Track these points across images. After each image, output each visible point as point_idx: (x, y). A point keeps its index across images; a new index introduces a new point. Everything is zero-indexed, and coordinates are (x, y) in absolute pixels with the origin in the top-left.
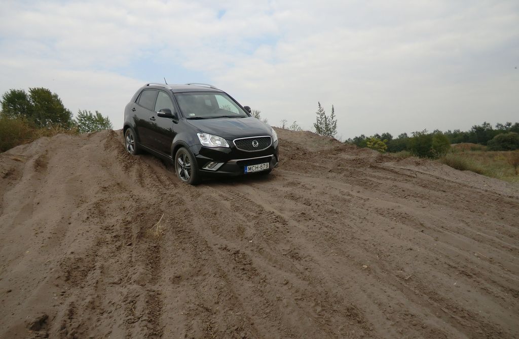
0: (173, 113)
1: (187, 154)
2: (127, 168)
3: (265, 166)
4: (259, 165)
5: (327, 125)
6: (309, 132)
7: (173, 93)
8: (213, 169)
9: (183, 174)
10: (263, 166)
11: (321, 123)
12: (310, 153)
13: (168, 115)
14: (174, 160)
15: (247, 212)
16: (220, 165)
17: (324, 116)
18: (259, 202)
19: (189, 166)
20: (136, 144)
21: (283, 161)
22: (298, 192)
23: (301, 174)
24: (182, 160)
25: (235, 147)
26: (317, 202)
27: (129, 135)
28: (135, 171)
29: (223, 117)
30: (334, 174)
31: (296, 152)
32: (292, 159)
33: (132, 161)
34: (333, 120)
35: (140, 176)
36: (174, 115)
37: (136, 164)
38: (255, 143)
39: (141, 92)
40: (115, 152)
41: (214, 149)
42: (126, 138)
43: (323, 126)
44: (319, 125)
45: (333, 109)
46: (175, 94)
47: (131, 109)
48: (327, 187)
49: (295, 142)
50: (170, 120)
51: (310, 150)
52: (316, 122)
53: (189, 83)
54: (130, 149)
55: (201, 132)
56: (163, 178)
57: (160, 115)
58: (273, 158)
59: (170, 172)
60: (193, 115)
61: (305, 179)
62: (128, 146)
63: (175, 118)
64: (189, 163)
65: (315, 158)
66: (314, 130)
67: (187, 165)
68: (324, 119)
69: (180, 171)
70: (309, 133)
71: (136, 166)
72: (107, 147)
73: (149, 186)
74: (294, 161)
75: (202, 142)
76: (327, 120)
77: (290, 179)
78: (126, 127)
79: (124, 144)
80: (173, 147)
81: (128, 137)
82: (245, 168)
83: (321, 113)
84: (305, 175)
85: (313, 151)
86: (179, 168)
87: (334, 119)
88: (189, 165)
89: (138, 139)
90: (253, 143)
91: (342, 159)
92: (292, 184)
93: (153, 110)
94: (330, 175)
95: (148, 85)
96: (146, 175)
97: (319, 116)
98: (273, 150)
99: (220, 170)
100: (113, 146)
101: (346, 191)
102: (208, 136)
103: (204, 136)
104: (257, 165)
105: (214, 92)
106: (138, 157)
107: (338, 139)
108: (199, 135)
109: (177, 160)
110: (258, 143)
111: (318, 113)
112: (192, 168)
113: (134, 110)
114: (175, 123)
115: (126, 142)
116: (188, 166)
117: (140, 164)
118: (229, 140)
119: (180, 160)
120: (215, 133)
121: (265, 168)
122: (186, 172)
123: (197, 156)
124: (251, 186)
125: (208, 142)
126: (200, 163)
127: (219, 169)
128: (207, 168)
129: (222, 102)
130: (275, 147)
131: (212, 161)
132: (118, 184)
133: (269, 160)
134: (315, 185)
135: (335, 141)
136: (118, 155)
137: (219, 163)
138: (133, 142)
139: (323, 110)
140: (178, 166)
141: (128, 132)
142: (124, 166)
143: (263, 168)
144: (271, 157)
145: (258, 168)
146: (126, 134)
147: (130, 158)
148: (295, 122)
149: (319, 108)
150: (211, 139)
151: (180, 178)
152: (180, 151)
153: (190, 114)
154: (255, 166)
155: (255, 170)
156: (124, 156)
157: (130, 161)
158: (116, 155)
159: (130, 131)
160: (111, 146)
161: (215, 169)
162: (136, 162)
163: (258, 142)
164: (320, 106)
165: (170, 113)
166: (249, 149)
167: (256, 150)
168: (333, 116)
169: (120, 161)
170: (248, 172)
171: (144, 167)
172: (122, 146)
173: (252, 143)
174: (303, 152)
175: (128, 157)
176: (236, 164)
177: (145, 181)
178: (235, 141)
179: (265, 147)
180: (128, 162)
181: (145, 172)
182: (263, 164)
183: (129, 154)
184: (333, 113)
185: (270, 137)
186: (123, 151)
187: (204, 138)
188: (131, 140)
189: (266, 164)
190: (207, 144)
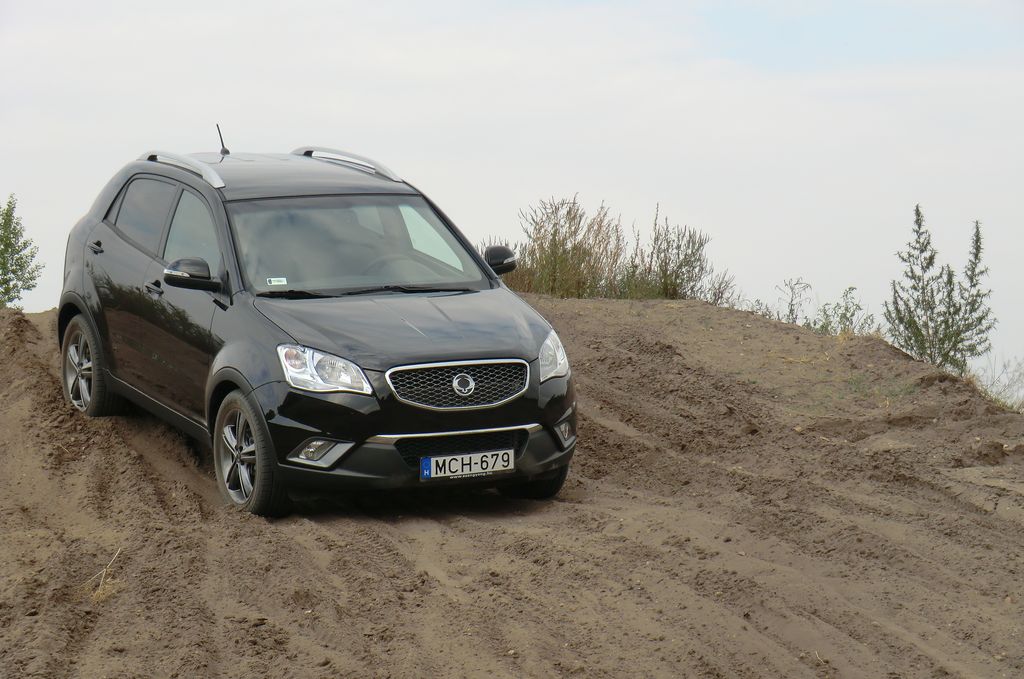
0: (215, 274)
1: (246, 415)
2: (60, 462)
3: (497, 462)
4: (476, 457)
7: (225, 202)
8: (322, 464)
9: (235, 483)
10: (491, 461)
13: (199, 282)
14: (212, 432)
16: (342, 449)
19: (252, 453)
20: (101, 375)
24: (234, 430)
25: (391, 395)
27: (76, 341)
28: (87, 470)
29: (386, 290)
33: (83, 438)
34: (975, 291)
35: (102, 488)
36: (219, 281)
37: (95, 451)
38: (464, 383)
39: (128, 181)
40: (24, 406)
41: (326, 398)
42: (66, 350)
45: (978, 240)
46: (228, 205)
47: (89, 245)
50: (205, 298)
54: (77, 396)
55: (290, 341)
57: (172, 281)
58: (532, 436)
60: (279, 282)
62: (71, 382)
63: (220, 290)
64: (252, 442)
67: (246, 449)
69: (227, 468)
71: (94, 457)
73: (121, 517)
75: (291, 373)
78: (69, 310)
79: (59, 375)
80: (210, 387)
81: (72, 350)
82: (423, 463)
86: (226, 457)
87: (981, 287)
88: (252, 448)
89: (107, 359)
90: (455, 383)
93: (160, 257)
95: (153, 158)
96: (123, 484)
99: (342, 468)
100: (17, 383)
102: (309, 356)
103: (297, 357)
104: (466, 458)
106: (104, 423)
108: (282, 351)
109: (221, 432)
110: (472, 385)
111: (908, 259)
112: (258, 459)
113: (97, 250)
114: (222, 305)
115: (66, 364)
116: (249, 454)
117: (107, 450)
118: (373, 370)
119: (227, 431)
120: (333, 346)
121: (499, 467)
122: (244, 474)
123: (272, 421)
125: (306, 377)
126: (282, 442)
127: (338, 464)
128: (302, 459)
131: (317, 437)
132: (24, 510)
133: (517, 441)
136: (33, 417)
137: (337, 443)
138: (89, 369)
139: (928, 243)
140: (222, 451)
141: (75, 327)
142: (51, 455)
143: (490, 465)
144: (524, 430)
145: (470, 464)
146: (68, 338)
147: (75, 429)
148: (851, 289)
149: (915, 236)
150: (319, 367)
151: (228, 495)
152: (230, 403)
153: (270, 281)
154: (459, 457)
155: (459, 472)
156: (55, 419)
157: (73, 439)
158: (26, 414)
159: (80, 325)
160: (10, 382)
161: (326, 463)
162: (94, 443)
163: (474, 380)
164: (919, 222)
165: (205, 274)
166: (439, 401)
167: (465, 404)
168: (977, 271)
169: (38, 436)
170: (433, 475)
171: (122, 460)
172: (51, 384)
173: (451, 382)
174: (747, 425)
175: (70, 424)
176: (394, 448)
177: (115, 503)
178: (392, 377)
179: (502, 396)
180: (66, 440)
181: (121, 477)
182: (489, 454)
183: (74, 411)
184: (976, 256)
185: (523, 362)
186: (51, 402)
187: (298, 363)
188: (85, 361)
189: (501, 453)
190: (305, 382)
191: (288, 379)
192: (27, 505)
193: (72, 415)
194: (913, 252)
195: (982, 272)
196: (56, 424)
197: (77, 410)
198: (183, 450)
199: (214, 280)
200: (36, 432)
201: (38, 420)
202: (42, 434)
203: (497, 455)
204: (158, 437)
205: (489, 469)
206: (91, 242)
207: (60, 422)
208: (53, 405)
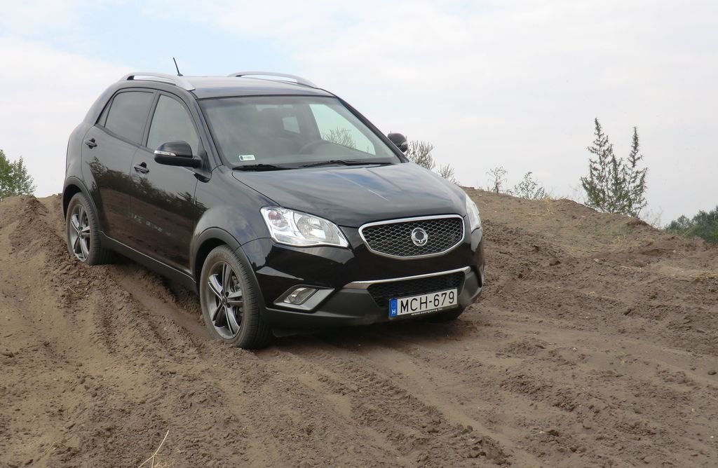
0: (196, 154)
1: (232, 264)
2: (70, 301)
3: (445, 299)
4: (431, 296)
5: (618, 183)
6: (566, 201)
7: (198, 100)
8: (305, 307)
9: (222, 321)
10: (441, 299)
11: (600, 178)
12: (572, 262)
13: (182, 159)
14: (198, 280)
15: (398, 426)
16: (323, 294)
17: (609, 159)
18: (430, 400)
19: (239, 298)
20: (97, 235)
21: (497, 284)
22: (539, 371)
23: (546, 321)
24: (220, 279)
25: (363, 246)
26: (593, 401)
27: (77, 212)
28: (92, 308)
29: (333, 163)
30: (640, 321)
31: (534, 258)
32: (520, 276)
33: (86, 281)
34: (635, 169)
35: (106, 323)
36: (199, 158)
37: (95, 289)
38: (420, 236)
39: (112, 98)
40: (41, 258)
41: (306, 251)
42: (70, 219)
43: (607, 187)
44: (596, 181)
45: (636, 138)
46: (201, 102)
47: (85, 143)
48: (620, 358)
49: (531, 231)
50: (188, 173)
51: (572, 251)
52: (587, 174)
53: (239, 71)
54: (79, 250)
55: (272, 204)
56: (169, 329)
57: (161, 160)
58: (467, 277)
59: (188, 314)
60: (249, 159)
61: (558, 336)
62: (73, 241)
63: (199, 166)
64: (238, 289)
65: (585, 274)
66: (582, 197)
67: (232, 295)
68: (611, 166)
69: (213, 309)
70: (567, 206)
71: (95, 297)
72: (17, 244)
73: (128, 352)
74: (527, 283)
75: (275, 231)
76: (620, 168)
77: (517, 336)
78: (71, 190)
79: (64, 236)
80: (194, 245)
81: (74, 218)
82: (391, 305)
83: (603, 149)
84: (556, 322)
85: (579, 254)
86: (211, 301)
87: (640, 166)
88: (238, 294)
89: (102, 223)
90: (413, 235)
91: (662, 279)
92: (523, 348)
93: (144, 145)
94: (628, 322)
95: (131, 78)
96: (122, 319)
97: (595, 157)
98: (468, 254)
99: (324, 310)
100: (34, 242)
101: (674, 370)
102: (288, 215)
103: (278, 217)
104: (424, 297)
105: (307, 96)
106: (100, 270)
107: (649, 221)
108: (265, 212)
109: (206, 279)
110: (426, 236)
111: (593, 151)
113: (92, 145)
114: (202, 179)
115: (69, 229)
116: (236, 299)
117: (105, 291)
118: (348, 226)
119: (213, 279)
120: (310, 207)
121: (447, 304)
122: (230, 314)
123: (259, 272)
124: (408, 352)
125: (288, 233)
126: (268, 291)
127: (320, 307)
128: (286, 303)
129: (328, 122)
130: (474, 247)
131: (300, 284)
132: (46, 345)
133: (457, 281)
134: (585, 350)
135: (642, 228)
136: (47, 266)
137: (319, 289)
138: (88, 231)
139: (607, 141)
140: (208, 296)
141: (76, 202)
142: (63, 296)
143: (441, 303)
144: (462, 273)
145: (426, 303)
146: (71, 210)
147: (79, 275)
148: (529, 173)
149: (597, 137)
150: (299, 225)
151: (215, 330)
152: (214, 258)
153: (241, 157)
154: (418, 297)
155: (418, 310)
156: (64, 268)
157: (78, 283)
158: (42, 264)
159: (80, 200)
160: (30, 242)
161: (309, 307)
162: (94, 285)
163: (427, 232)
164: (598, 129)
165: (189, 154)
166: (402, 251)
167: (421, 253)
168: (636, 157)
169: (52, 281)
170: (399, 313)
171: (118, 299)
172: (58, 242)
173: (410, 234)
174: (553, 258)
175: (75, 271)
176: (367, 292)
177: (119, 337)
178: (365, 231)
179: (447, 245)
180: (73, 283)
181: (119, 313)
182: (440, 293)
183: (77, 263)
184: (635, 148)
185: (460, 217)
186: (60, 255)
187: (279, 221)
188: (84, 226)
189: (448, 292)
190: (288, 238)
191: (273, 236)
192: (48, 340)
193: (76, 265)
194: (596, 147)
195: (639, 158)
196: (64, 271)
197: (79, 261)
198: (162, 289)
199: (196, 158)
200: (51, 278)
201: (51, 269)
202: (55, 279)
203: (446, 294)
204: (140, 279)
205: (440, 306)
206: (87, 140)
207: (67, 270)
208: (61, 257)
